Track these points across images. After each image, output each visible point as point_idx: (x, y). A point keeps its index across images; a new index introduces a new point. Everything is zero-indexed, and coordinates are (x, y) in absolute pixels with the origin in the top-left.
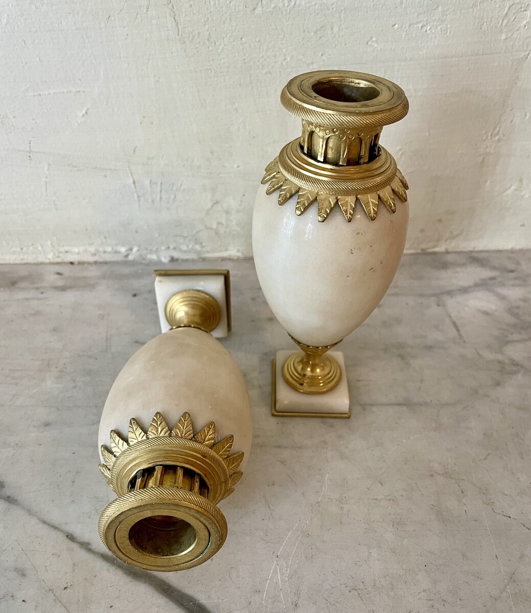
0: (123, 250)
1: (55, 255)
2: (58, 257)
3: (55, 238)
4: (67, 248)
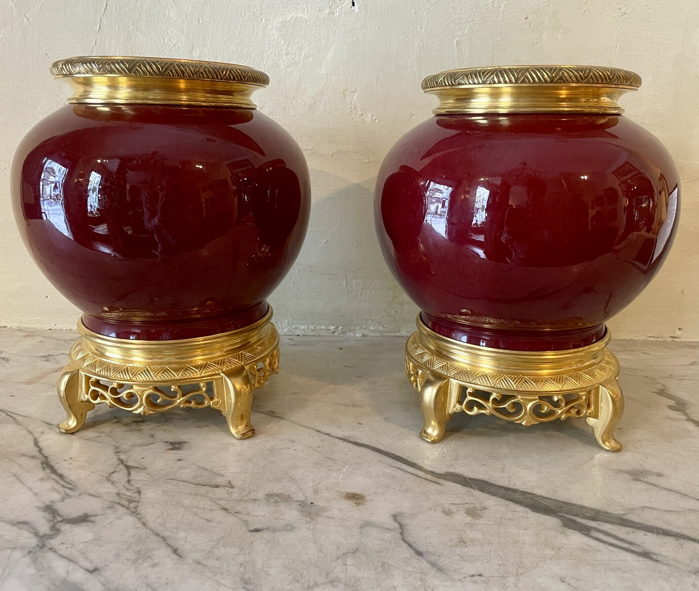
0: (332, 328)
1: (288, 329)
2: (290, 331)
3: (290, 319)
4: (296, 326)
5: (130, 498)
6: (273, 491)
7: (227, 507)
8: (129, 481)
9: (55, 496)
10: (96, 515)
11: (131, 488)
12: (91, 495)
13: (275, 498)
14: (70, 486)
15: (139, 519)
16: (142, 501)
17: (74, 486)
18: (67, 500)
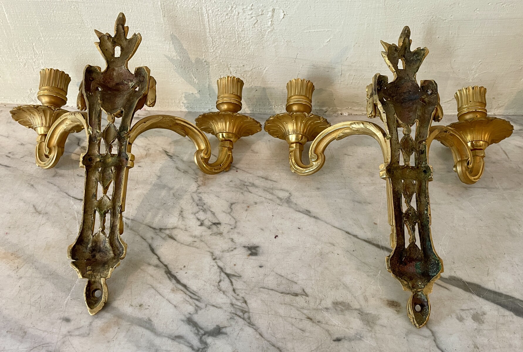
5: (241, 308)
6: (336, 299)
7: (310, 316)
8: (234, 290)
9: (191, 309)
10: (226, 327)
11: (238, 297)
12: (213, 306)
13: (340, 306)
14: (196, 297)
15: (256, 330)
16: (251, 311)
17: (198, 296)
18: (200, 312)
